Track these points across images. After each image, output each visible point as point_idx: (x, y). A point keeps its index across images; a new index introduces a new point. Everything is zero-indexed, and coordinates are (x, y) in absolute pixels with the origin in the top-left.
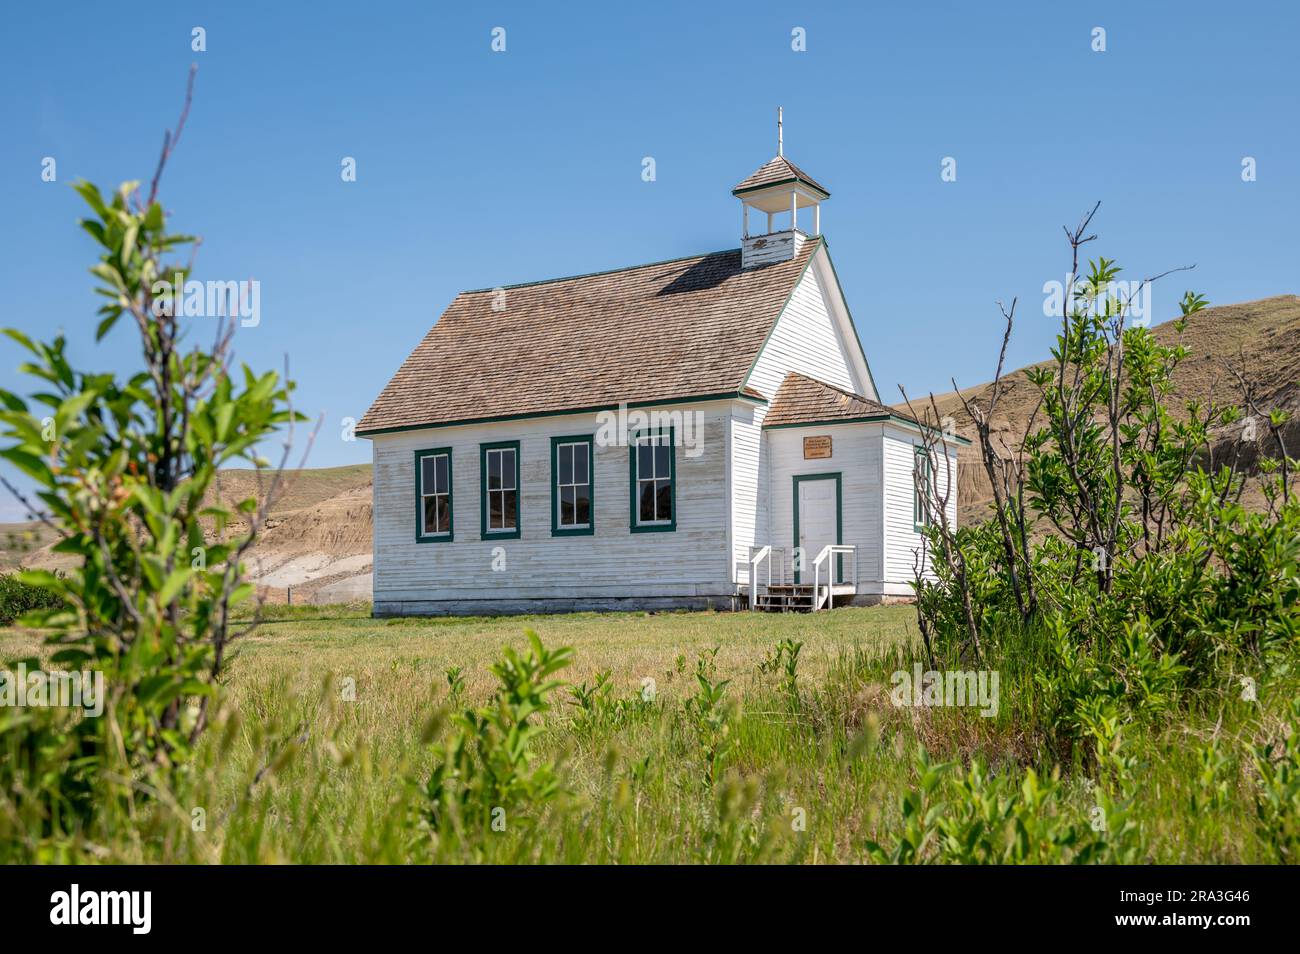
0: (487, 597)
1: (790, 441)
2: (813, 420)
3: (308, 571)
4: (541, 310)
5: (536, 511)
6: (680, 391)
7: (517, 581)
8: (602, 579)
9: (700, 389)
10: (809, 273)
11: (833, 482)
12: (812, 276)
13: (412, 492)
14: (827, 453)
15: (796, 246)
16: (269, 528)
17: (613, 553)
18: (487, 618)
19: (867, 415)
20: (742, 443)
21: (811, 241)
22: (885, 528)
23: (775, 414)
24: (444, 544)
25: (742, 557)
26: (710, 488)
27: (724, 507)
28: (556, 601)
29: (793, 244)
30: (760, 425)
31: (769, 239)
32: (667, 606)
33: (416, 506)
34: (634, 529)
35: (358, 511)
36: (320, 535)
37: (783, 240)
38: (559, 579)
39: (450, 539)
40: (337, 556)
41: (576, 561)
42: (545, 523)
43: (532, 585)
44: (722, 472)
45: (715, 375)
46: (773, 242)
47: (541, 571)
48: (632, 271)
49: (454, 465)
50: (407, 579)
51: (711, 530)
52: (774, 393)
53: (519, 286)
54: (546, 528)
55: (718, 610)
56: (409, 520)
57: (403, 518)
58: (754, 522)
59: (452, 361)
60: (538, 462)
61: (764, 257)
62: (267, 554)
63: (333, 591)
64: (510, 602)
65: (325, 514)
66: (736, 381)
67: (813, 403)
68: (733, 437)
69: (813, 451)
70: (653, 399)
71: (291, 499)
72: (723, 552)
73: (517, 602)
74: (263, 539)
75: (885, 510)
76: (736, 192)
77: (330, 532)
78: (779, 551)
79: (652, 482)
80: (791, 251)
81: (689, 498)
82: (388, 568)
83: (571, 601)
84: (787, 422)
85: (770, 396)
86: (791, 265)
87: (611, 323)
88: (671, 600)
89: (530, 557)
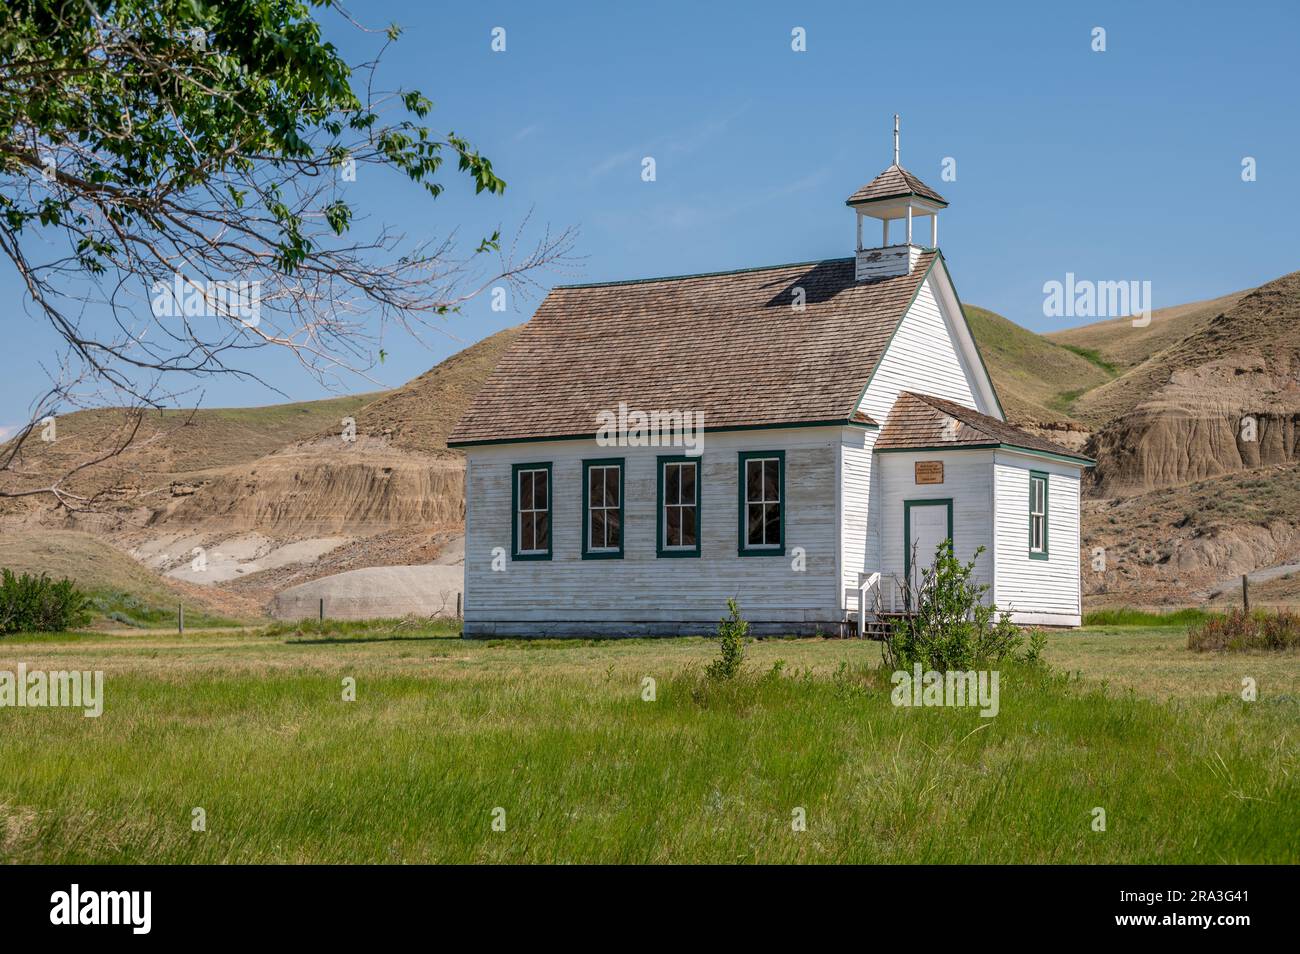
0: (587, 619)
1: (902, 466)
2: (926, 445)
3: (241, 561)
4: (643, 314)
5: (640, 532)
6: (790, 415)
7: (620, 602)
8: (706, 602)
9: (810, 414)
10: (926, 287)
11: (945, 508)
12: (928, 290)
13: (509, 508)
14: (939, 479)
15: (912, 261)
16: (176, 495)
17: (720, 576)
18: (590, 642)
19: (977, 443)
20: (852, 467)
21: (928, 254)
22: (996, 556)
23: (887, 437)
24: (542, 563)
25: (850, 583)
26: (819, 514)
27: (834, 534)
28: (660, 624)
29: (908, 258)
30: (871, 448)
31: (884, 252)
32: (774, 631)
33: (513, 522)
34: (742, 552)
35: (311, 474)
36: (255, 508)
37: (898, 254)
38: (663, 602)
39: (548, 557)
40: (281, 541)
41: (681, 584)
42: (651, 544)
43: (636, 607)
44: (832, 498)
45: (825, 400)
46: (888, 256)
47: (645, 593)
48: (740, 274)
49: (554, 481)
50: (501, 599)
51: (821, 555)
52: (886, 415)
53: (617, 284)
54: (650, 549)
55: (826, 636)
56: (504, 536)
57: (497, 535)
58: (864, 547)
59: (549, 367)
60: (643, 480)
61: (878, 270)
62: (180, 535)
63: (301, 595)
64: (611, 625)
65: (263, 478)
66: (847, 407)
67: (926, 427)
68: (843, 463)
69: (924, 476)
70: (763, 422)
71: (205, 452)
72: (832, 578)
73: (617, 624)
74: (169, 513)
75: (996, 538)
76: (849, 203)
77: (271, 505)
78: (889, 576)
79: (762, 505)
80: (904, 267)
81: (798, 523)
82: (480, 586)
83: (677, 624)
84: (899, 446)
85: (882, 420)
86: (905, 281)
87: (719, 334)
88: (779, 625)
89: (633, 579)
